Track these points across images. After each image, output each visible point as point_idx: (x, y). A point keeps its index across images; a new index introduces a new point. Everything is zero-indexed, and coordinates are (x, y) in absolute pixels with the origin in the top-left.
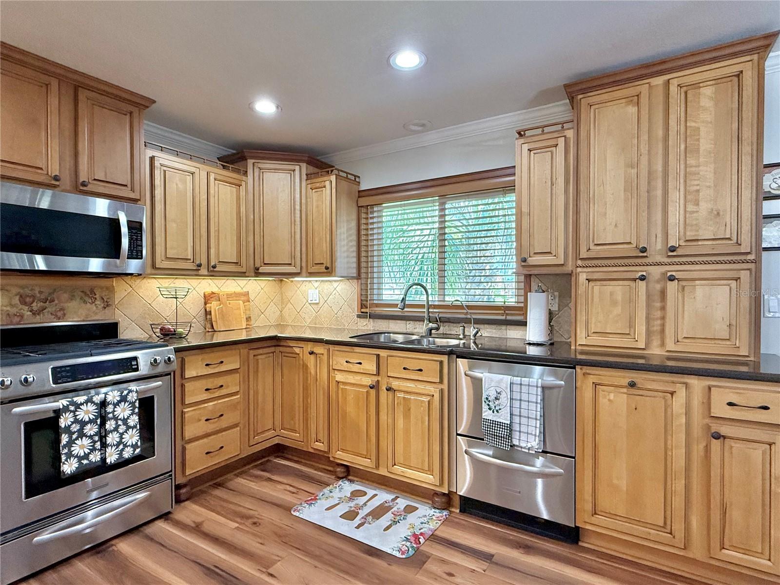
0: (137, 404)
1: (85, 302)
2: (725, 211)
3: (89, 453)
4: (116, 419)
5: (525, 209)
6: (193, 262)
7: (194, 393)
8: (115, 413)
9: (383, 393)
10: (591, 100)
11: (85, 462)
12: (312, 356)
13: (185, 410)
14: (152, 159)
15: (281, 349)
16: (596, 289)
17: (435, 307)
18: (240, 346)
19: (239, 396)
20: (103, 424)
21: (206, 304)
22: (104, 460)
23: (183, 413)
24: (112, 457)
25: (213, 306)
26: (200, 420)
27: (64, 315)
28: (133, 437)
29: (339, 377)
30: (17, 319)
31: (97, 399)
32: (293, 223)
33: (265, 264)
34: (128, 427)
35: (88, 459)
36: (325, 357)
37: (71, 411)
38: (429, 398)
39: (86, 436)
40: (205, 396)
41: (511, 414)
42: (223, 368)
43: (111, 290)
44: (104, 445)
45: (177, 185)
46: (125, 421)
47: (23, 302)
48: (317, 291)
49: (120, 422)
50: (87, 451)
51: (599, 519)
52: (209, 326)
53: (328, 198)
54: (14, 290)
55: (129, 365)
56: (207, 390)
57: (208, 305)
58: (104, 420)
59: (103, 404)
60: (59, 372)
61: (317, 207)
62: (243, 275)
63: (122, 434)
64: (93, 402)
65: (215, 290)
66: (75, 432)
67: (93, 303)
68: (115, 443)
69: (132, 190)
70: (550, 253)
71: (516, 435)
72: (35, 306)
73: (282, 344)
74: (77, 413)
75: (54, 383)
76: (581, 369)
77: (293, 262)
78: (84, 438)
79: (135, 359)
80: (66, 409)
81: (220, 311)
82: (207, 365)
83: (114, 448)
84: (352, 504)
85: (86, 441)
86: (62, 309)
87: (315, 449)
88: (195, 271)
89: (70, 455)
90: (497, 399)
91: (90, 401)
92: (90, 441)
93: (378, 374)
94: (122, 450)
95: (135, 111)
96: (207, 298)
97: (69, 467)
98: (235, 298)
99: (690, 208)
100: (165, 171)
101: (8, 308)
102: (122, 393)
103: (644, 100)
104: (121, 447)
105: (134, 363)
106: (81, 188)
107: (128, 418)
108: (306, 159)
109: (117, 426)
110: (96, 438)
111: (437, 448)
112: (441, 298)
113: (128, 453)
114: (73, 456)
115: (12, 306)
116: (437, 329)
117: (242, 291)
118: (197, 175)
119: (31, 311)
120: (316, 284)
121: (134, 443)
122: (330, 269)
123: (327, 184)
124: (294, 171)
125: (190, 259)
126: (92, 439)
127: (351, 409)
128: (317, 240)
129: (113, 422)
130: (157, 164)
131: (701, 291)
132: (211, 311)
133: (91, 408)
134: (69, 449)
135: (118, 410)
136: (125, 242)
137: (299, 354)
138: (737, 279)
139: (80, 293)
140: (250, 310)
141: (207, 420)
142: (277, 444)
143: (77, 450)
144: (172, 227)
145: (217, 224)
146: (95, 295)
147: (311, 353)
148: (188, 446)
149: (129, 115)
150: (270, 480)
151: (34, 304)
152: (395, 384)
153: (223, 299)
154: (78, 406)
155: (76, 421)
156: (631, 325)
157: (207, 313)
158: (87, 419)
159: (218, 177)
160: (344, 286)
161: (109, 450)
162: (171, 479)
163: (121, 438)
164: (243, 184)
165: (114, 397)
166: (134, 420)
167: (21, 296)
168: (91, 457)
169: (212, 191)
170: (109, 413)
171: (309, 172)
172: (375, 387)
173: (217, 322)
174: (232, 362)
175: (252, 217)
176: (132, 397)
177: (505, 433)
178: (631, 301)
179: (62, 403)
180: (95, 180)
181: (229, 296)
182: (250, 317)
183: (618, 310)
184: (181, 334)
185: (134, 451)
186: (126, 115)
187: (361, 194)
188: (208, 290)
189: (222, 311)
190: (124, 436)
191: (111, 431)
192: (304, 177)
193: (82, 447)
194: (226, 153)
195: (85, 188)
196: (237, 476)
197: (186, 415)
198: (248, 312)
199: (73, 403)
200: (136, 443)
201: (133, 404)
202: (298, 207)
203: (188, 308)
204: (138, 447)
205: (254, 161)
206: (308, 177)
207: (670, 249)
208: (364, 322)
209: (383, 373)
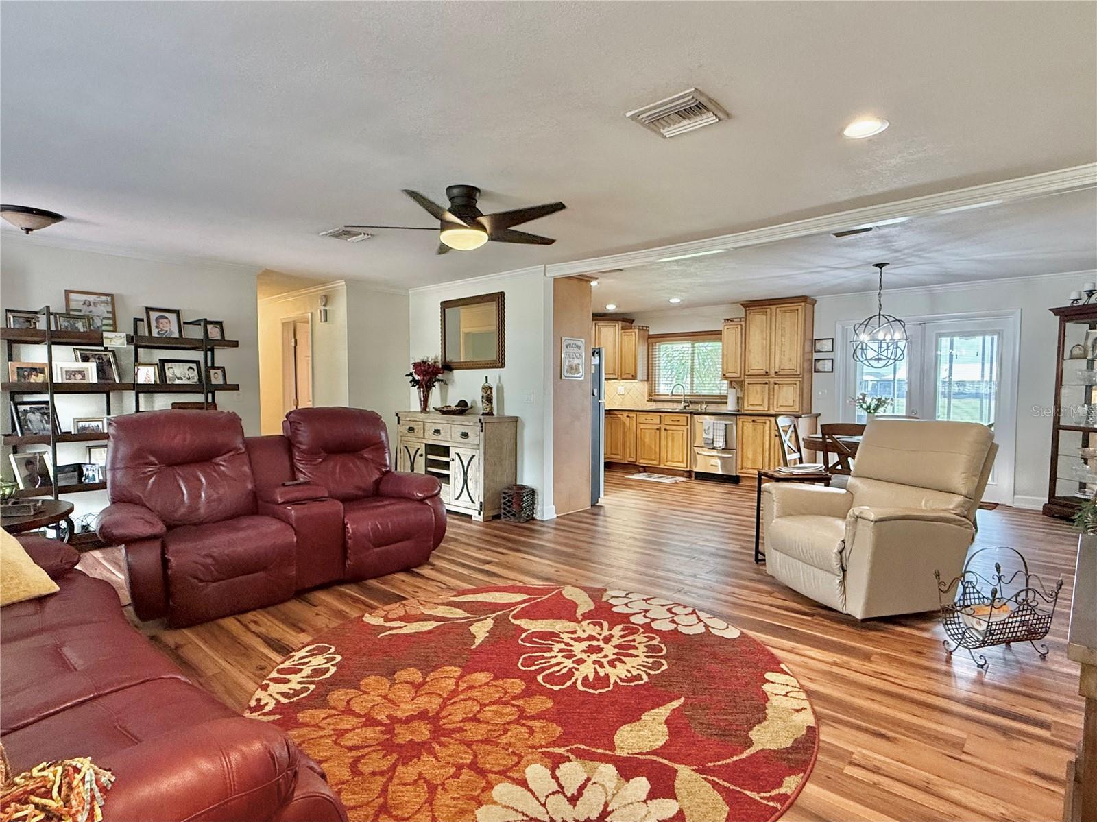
2: (792, 359)
5: (725, 353)
9: (663, 431)
10: (752, 311)
16: (751, 387)
17: (688, 396)
29: (642, 426)
32: (614, 351)
36: (635, 419)
38: (682, 432)
41: (713, 435)
48: (623, 388)
51: (744, 470)
53: (633, 339)
61: (627, 344)
70: (734, 372)
71: (715, 443)
76: (739, 416)
77: (614, 372)
84: (651, 476)
87: (629, 462)
90: (708, 430)
93: (660, 423)
99: (782, 357)
103: (768, 313)
108: (621, 320)
111: (685, 452)
116: (688, 406)
120: (624, 384)
122: (633, 376)
123: (634, 333)
124: (615, 326)
127: (647, 440)
128: (627, 361)
131: (785, 388)
137: (620, 418)
138: (796, 384)
147: (627, 416)
152: (668, 427)
156: (763, 401)
160: (641, 385)
171: (623, 325)
172: (659, 429)
177: (711, 442)
178: (763, 391)
183: (758, 396)
187: (650, 337)
192: (621, 329)
202: (617, 345)
206: (623, 329)
207: (776, 372)
208: (650, 404)
209: (662, 422)
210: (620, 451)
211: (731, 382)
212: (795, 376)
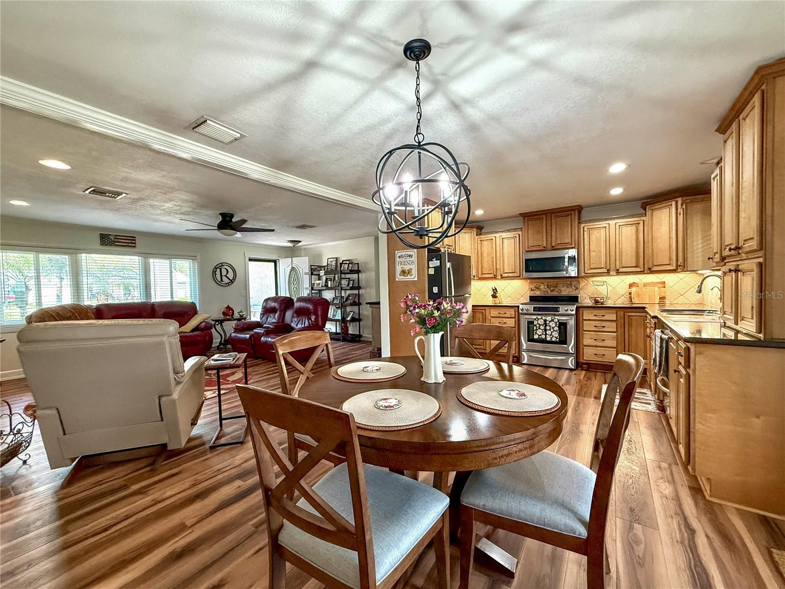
0: (558, 324)
1: (568, 287)
4: (550, 326)
6: (606, 269)
7: (587, 325)
11: (541, 337)
13: (584, 333)
14: (584, 227)
18: (617, 309)
19: (616, 334)
22: (546, 338)
24: (548, 339)
25: (634, 289)
26: (591, 339)
27: (561, 292)
28: (556, 334)
31: (544, 318)
33: (655, 265)
34: (554, 331)
40: (595, 329)
42: (604, 318)
43: (579, 283)
44: (546, 334)
45: (596, 235)
46: (553, 328)
47: (548, 288)
49: (551, 328)
50: (541, 334)
52: (630, 299)
54: (546, 283)
55: (556, 309)
56: (595, 326)
57: (630, 289)
58: (546, 326)
59: (546, 321)
60: (535, 308)
62: (642, 272)
65: (637, 281)
66: (537, 327)
67: (571, 287)
68: (550, 334)
69: (571, 244)
72: (552, 289)
74: (538, 321)
75: (533, 311)
77: (671, 262)
78: (540, 330)
79: (559, 308)
80: (535, 319)
81: (637, 293)
82: (596, 315)
83: (549, 336)
86: (560, 290)
88: (607, 274)
89: (536, 333)
91: (541, 318)
92: (542, 331)
94: (552, 338)
95: (573, 213)
96: (631, 286)
97: (536, 337)
98: (651, 285)
100: (590, 231)
102: (552, 318)
104: (552, 336)
106: (553, 248)
110: (544, 331)
113: (554, 339)
115: (545, 289)
117: (660, 281)
118: (608, 228)
119: (550, 290)
124: (671, 205)
125: (604, 268)
130: (585, 229)
133: (542, 321)
135: (551, 324)
136: (566, 264)
139: (566, 284)
140: (665, 293)
141: (595, 340)
143: (538, 332)
144: (593, 254)
146: (572, 284)
148: (584, 348)
149: (571, 215)
153: (641, 286)
154: (538, 319)
155: (538, 324)
157: (630, 293)
158: (541, 324)
159: (622, 224)
161: (547, 336)
162: (574, 357)
163: (552, 333)
164: (642, 221)
166: (557, 329)
167: (547, 285)
169: (617, 233)
170: (548, 324)
173: (633, 297)
174: (611, 316)
176: (556, 320)
179: (535, 317)
180: (558, 244)
181: (645, 285)
182: (664, 297)
184: (603, 302)
186: (568, 216)
188: (632, 282)
191: (548, 330)
193: (540, 332)
197: (584, 335)
198: (663, 294)
201: (556, 323)
205: (651, 206)
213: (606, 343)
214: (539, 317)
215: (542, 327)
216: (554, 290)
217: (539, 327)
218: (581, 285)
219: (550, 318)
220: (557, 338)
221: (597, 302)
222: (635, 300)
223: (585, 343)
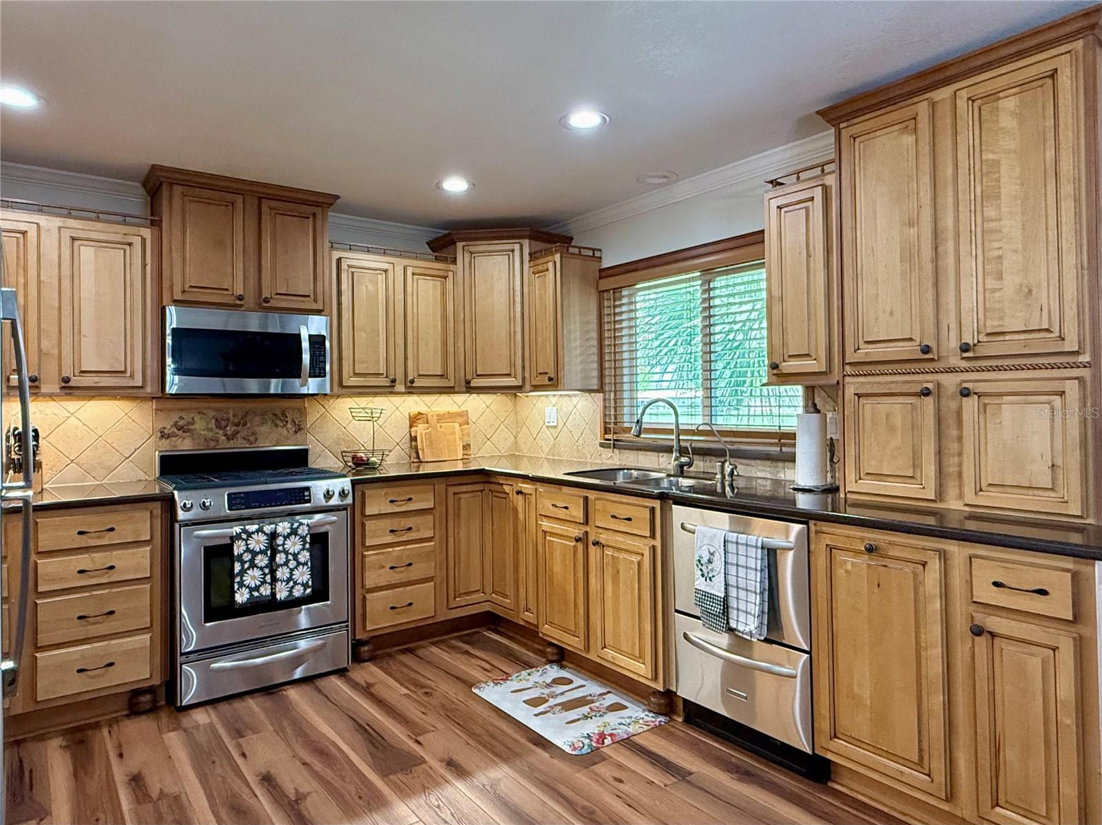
0: (308, 539)
1: (276, 426)
2: (1039, 286)
3: (260, 586)
4: (286, 552)
5: (776, 292)
6: (387, 377)
7: (377, 533)
8: (286, 546)
9: (592, 549)
10: (856, 130)
11: (256, 594)
12: (520, 497)
13: (366, 553)
14: (339, 261)
15: (493, 487)
16: (868, 407)
17: (687, 432)
18: (435, 480)
19: (432, 543)
20: (272, 558)
21: (411, 427)
22: (273, 594)
23: (363, 556)
24: (282, 595)
25: (420, 429)
26: (383, 567)
27: (256, 440)
28: (303, 575)
29: (546, 524)
30: (212, 444)
31: (268, 528)
32: (512, 320)
33: (478, 375)
34: (299, 564)
35: (258, 591)
36: (533, 498)
37: (243, 540)
38: (639, 558)
39: (257, 567)
40: (390, 539)
41: (726, 585)
42: (412, 506)
43: (303, 412)
44: (274, 580)
45: (366, 287)
46: (295, 556)
47: (219, 427)
48: (555, 408)
49: (290, 557)
50: (258, 583)
51: (839, 745)
52: (414, 455)
53: (551, 285)
54: (212, 413)
55: (301, 495)
56: (392, 531)
57: (413, 429)
58: (274, 552)
59: (273, 536)
60: (235, 499)
61: (541, 297)
62: (449, 390)
63: (292, 570)
64: (263, 532)
65: (423, 409)
66: (246, 562)
67: (285, 426)
68: (285, 579)
69: (315, 301)
70: (808, 355)
71: (733, 614)
72: (230, 430)
73: (492, 480)
74: (249, 542)
75: (229, 509)
76: (815, 525)
77: (513, 371)
78: (255, 569)
79: (308, 489)
80: (238, 537)
81: (427, 437)
82: (392, 502)
83: (284, 584)
84: (546, 691)
85: (257, 573)
86: (253, 434)
87: (526, 621)
88: (389, 389)
89: (241, 584)
90: (710, 562)
91: (260, 530)
92: (261, 572)
93: (586, 522)
94: (292, 587)
95: (318, 210)
96: (414, 420)
97: (241, 597)
98: (448, 420)
99: (991, 283)
100: (353, 273)
101: (206, 432)
102: (292, 525)
103: (924, 123)
104: (291, 583)
105: (306, 494)
106: (264, 305)
107: (299, 553)
108: (528, 233)
109: (287, 561)
110: (267, 571)
111: (648, 627)
112: (707, 420)
113: (298, 592)
114: (245, 586)
115: (210, 430)
116: (690, 464)
117: (459, 410)
118: (390, 273)
119: (225, 435)
120: (554, 400)
121: (305, 582)
122: (555, 381)
123: (550, 265)
124: (513, 251)
125: (382, 374)
126: (263, 571)
127: (558, 568)
128: (541, 341)
129: (283, 556)
130: (344, 266)
131: (1008, 412)
132: (416, 437)
133: (262, 538)
134: (241, 579)
135: (289, 544)
136: (306, 357)
137: (508, 494)
138: (1062, 394)
139: (271, 416)
140: (469, 435)
141: (392, 568)
142: (488, 612)
143: (248, 580)
144: (361, 336)
145: (415, 329)
146: (287, 417)
147: (519, 493)
148: (368, 596)
149: (311, 217)
150: (467, 653)
151: (228, 428)
152: (604, 537)
153: (433, 420)
154: (249, 535)
155: (248, 550)
156: (916, 464)
157: (413, 439)
158: (258, 550)
159: (418, 271)
160: (585, 402)
161: (278, 584)
162: (348, 630)
163: (291, 574)
164: (450, 274)
165: (284, 528)
166: (304, 556)
167: (217, 420)
168: (262, 589)
169: (409, 289)
170: (279, 545)
171: (533, 250)
172: (582, 539)
173: (423, 450)
174: (423, 500)
175: (462, 316)
176: (303, 531)
177: (718, 609)
178: (914, 426)
179: (237, 529)
180: (277, 294)
181: (441, 418)
182: (469, 445)
183: (896, 442)
184: (375, 463)
185: (305, 590)
186: (308, 218)
187: (603, 274)
188: (415, 411)
189: (431, 437)
190: (294, 573)
191: (281, 565)
192: (526, 257)
193: (253, 578)
194: (435, 236)
195: (267, 305)
196: (433, 644)
197: (367, 559)
198: (466, 438)
199: (245, 531)
200: (307, 582)
201: (303, 538)
202: (518, 299)
203: (390, 433)
204: (309, 587)
205: (464, 243)
206: (533, 256)
207: (965, 348)
208: (608, 453)
209: (591, 522)
210: (510, 590)
211: (810, 391)
212: (1063, 359)
213: (416, 572)
214: (252, 528)
215: (262, 561)
216: (236, 434)
217: (252, 561)
218: (311, 419)
219: (287, 525)
220: (305, 586)
221: (360, 463)
222: (426, 455)
223: (369, 583)
